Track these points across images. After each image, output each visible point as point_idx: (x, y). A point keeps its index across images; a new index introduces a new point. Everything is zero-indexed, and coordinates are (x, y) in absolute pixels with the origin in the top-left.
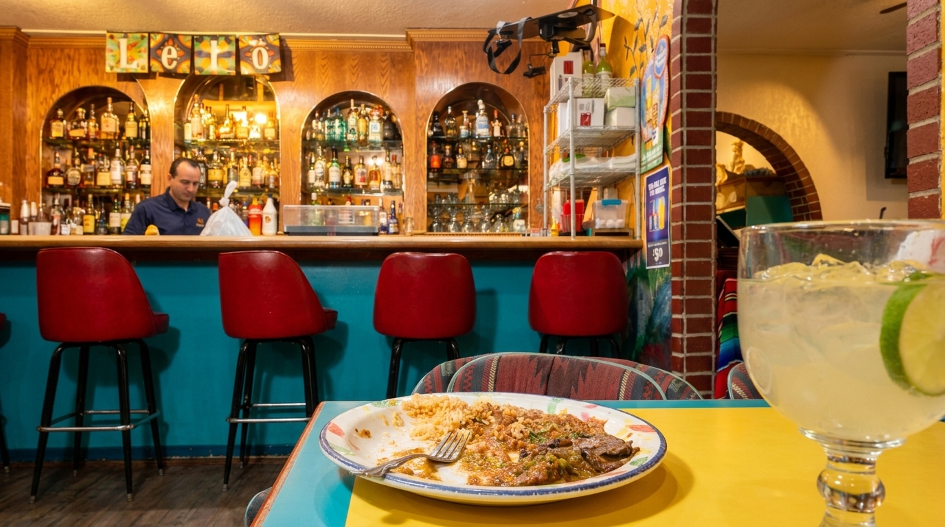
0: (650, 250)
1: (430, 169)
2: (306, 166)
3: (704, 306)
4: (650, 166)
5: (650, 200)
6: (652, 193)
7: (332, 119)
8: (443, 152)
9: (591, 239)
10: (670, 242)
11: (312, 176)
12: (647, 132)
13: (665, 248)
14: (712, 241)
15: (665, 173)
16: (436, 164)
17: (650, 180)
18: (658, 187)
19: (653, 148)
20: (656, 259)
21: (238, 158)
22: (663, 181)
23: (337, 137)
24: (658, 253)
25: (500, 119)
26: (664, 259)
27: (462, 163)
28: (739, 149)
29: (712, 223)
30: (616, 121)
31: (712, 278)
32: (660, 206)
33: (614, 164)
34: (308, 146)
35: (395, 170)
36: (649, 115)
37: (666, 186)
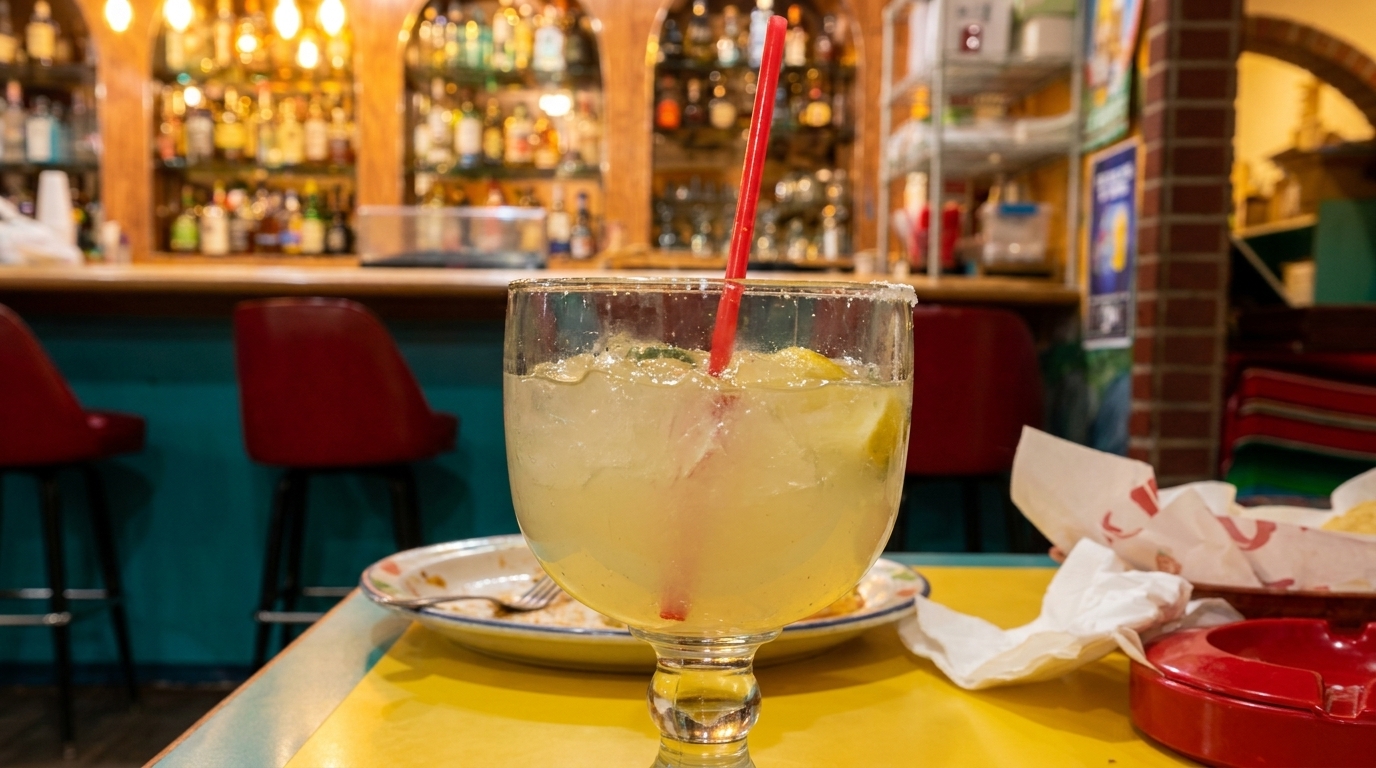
0: (1097, 308)
1: (658, 128)
2: (412, 121)
3: (1196, 424)
4: (1104, 138)
5: (1099, 209)
6: (1103, 195)
7: (461, 23)
8: (684, 92)
9: (974, 283)
10: (1134, 296)
11: (425, 141)
12: (1099, 66)
13: (1123, 308)
14: (1220, 297)
15: (1129, 156)
16: (669, 117)
17: (1103, 167)
18: (1115, 184)
19: (1109, 100)
20: (1106, 327)
21: (277, 100)
22: (1126, 171)
23: (472, 60)
24: (1111, 315)
25: (804, 24)
26: (1117, 331)
27: (722, 114)
28: (1312, 99)
29: (1221, 258)
30: (1033, 43)
31: (1216, 371)
32: (1117, 221)
33: (1025, 134)
34: (413, 81)
35: (587, 127)
36: (1103, 31)
37: (1132, 183)
